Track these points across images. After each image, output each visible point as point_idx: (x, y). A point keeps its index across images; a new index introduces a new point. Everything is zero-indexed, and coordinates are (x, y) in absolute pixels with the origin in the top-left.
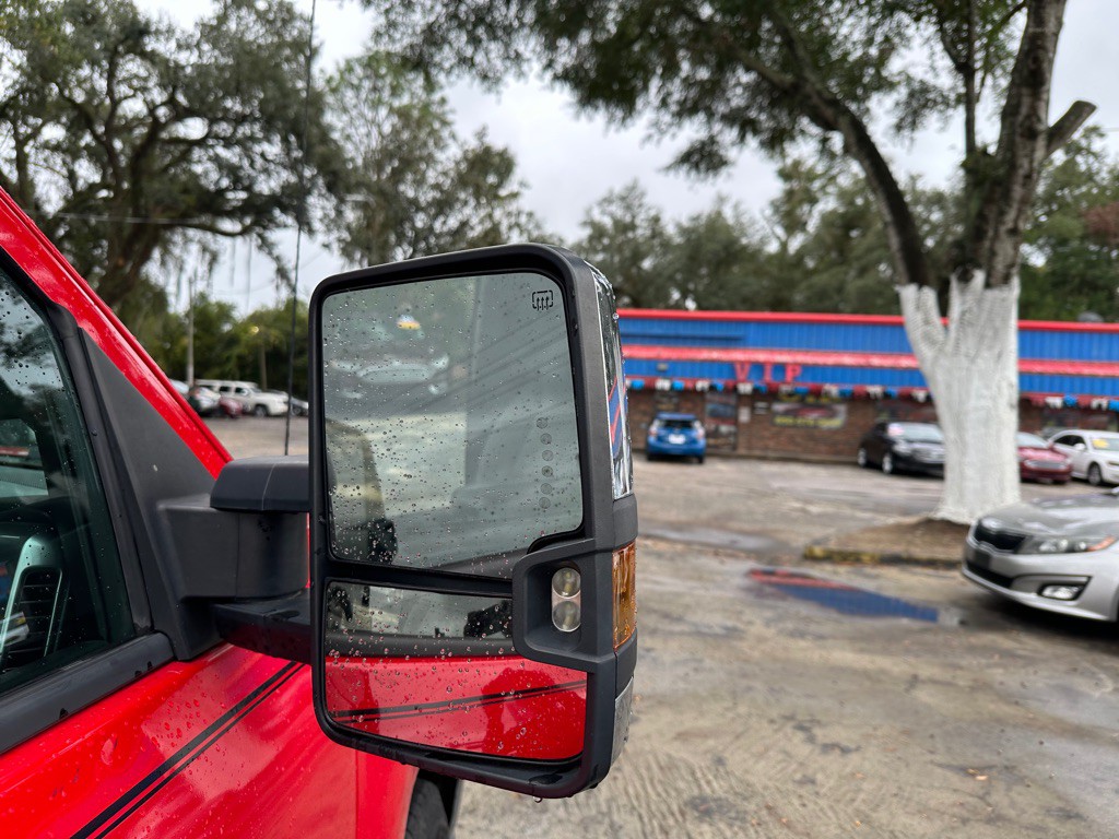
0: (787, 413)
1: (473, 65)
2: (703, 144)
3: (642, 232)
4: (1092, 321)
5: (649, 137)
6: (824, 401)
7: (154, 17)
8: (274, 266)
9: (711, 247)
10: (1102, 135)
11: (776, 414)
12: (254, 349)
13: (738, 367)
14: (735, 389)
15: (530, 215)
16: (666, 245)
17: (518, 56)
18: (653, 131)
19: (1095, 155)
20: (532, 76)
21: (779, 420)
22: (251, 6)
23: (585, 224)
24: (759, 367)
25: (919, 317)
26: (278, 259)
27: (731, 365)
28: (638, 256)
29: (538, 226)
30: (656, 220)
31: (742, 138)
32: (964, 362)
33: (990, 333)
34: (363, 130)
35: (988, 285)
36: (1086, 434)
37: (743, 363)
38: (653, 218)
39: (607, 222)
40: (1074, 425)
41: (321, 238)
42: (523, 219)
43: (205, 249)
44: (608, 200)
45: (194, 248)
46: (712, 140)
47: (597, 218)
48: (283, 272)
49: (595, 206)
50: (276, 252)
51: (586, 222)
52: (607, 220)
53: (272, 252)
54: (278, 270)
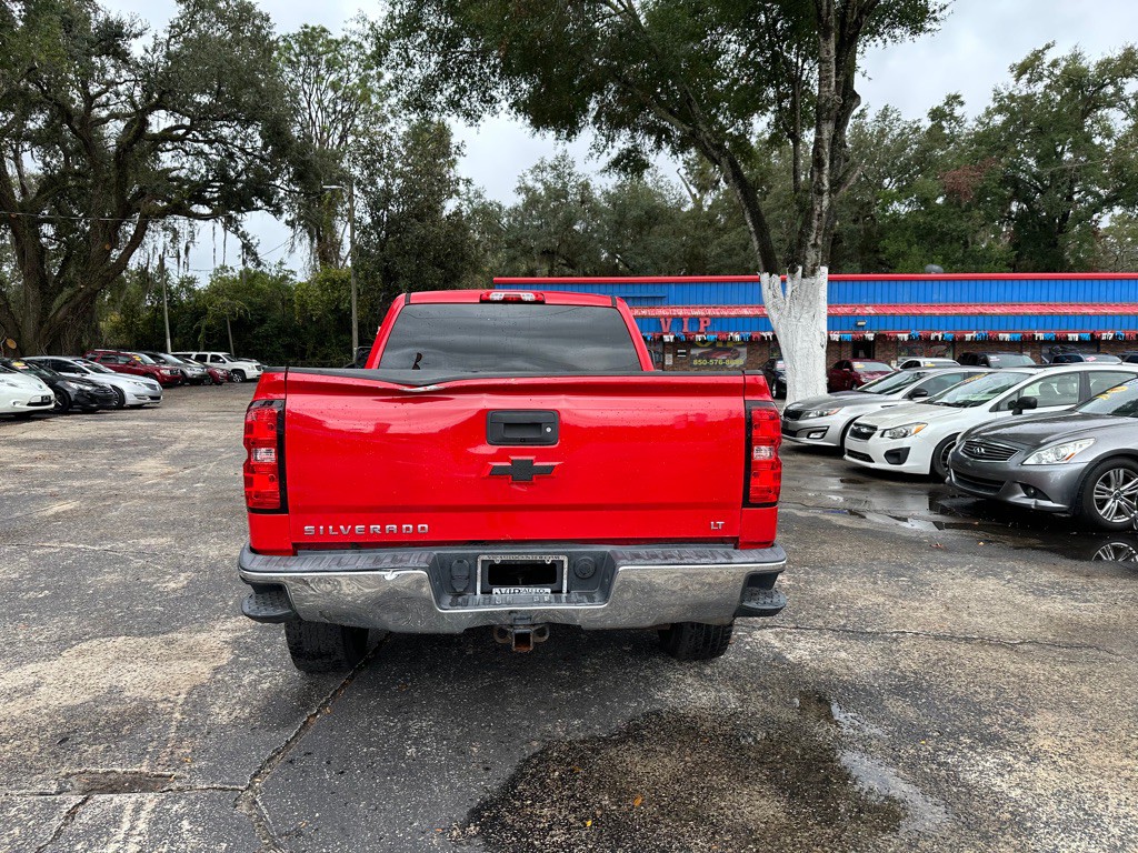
0: (701, 357)
1: (460, 106)
2: (629, 151)
3: (574, 196)
4: (935, 270)
5: (591, 155)
6: (729, 345)
7: (126, 19)
8: (239, 243)
9: (635, 213)
10: (962, 103)
11: (693, 357)
12: (221, 319)
13: (663, 320)
14: (661, 338)
15: (468, 182)
16: (596, 211)
17: (492, 97)
18: (593, 150)
19: (956, 119)
20: (502, 113)
21: (695, 362)
22: (213, 6)
23: (519, 190)
24: (679, 320)
25: (770, 293)
26: (243, 236)
27: (657, 319)
28: (570, 221)
29: (480, 196)
30: (586, 186)
31: (658, 146)
32: (794, 321)
33: (807, 304)
35: (804, 276)
36: (921, 360)
37: (665, 317)
38: (582, 184)
39: (540, 189)
40: (915, 355)
41: (286, 216)
42: (462, 186)
44: (539, 168)
46: (636, 149)
47: (530, 183)
48: (248, 248)
49: (528, 173)
50: (241, 229)
51: (520, 188)
52: (539, 185)
53: (237, 229)
54: (244, 246)
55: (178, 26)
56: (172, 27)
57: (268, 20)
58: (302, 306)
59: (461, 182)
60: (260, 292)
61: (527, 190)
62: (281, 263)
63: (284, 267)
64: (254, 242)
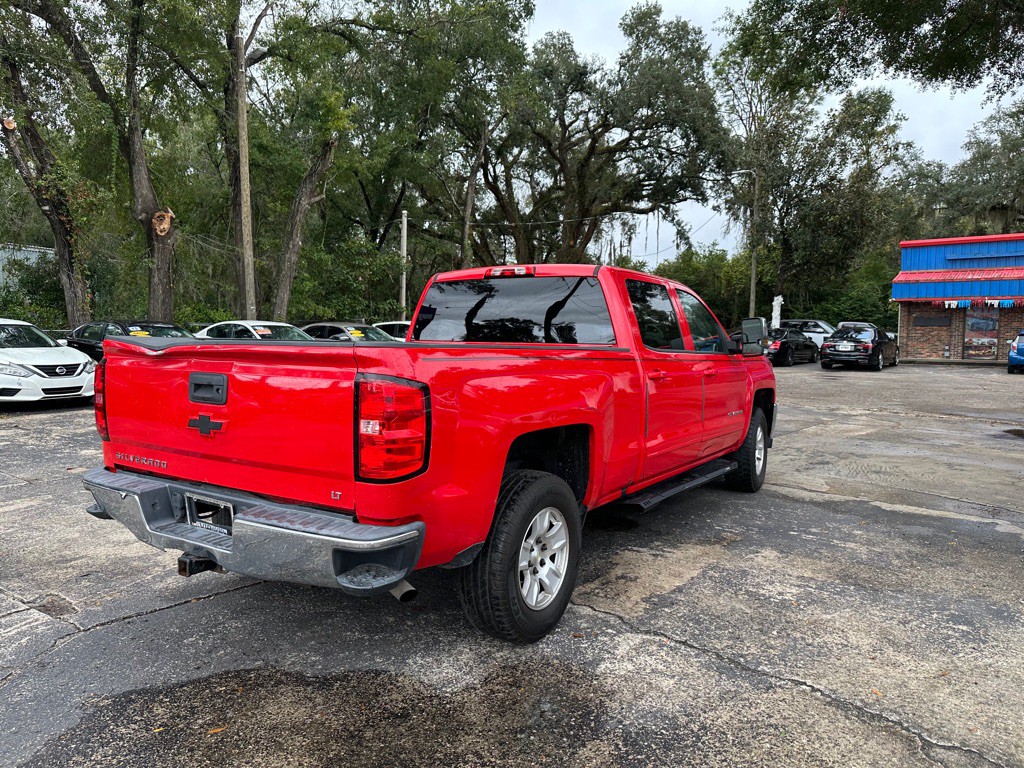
8: (674, 230)
15: (909, 145)
26: (679, 224)
29: (917, 158)
34: (745, 100)
39: (996, 140)
41: (712, 202)
42: (901, 151)
43: (624, 224)
44: (995, 119)
45: (617, 224)
47: (983, 137)
48: (682, 234)
49: (980, 125)
50: (677, 218)
51: (970, 143)
52: (995, 136)
53: (673, 219)
54: (679, 232)
55: (628, 56)
56: (623, 58)
57: (700, 32)
58: (729, 282)
59: (901, 146)
60: (696, 271)
61: (978, 143)
62: (714, 244)
63: (717, 248)
64: (687, 228)
